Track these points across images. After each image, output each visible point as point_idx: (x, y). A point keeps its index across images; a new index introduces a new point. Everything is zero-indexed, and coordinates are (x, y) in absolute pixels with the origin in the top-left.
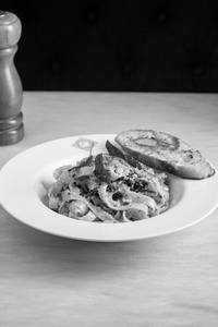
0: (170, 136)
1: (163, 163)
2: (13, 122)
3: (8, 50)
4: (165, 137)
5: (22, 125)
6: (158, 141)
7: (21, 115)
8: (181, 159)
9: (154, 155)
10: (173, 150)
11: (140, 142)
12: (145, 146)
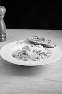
2: (3, 36)
3: (2, 16)
5: (6, 37)
9: (39, 42)
10: (44, 41)
11: (34, 39)
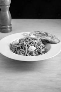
0: (44, 32)
1: (45, 40)
4: (43, 33)
6: (42, 34)
7: (11, 24)
8: (50, 39)
12: (39, 36)
